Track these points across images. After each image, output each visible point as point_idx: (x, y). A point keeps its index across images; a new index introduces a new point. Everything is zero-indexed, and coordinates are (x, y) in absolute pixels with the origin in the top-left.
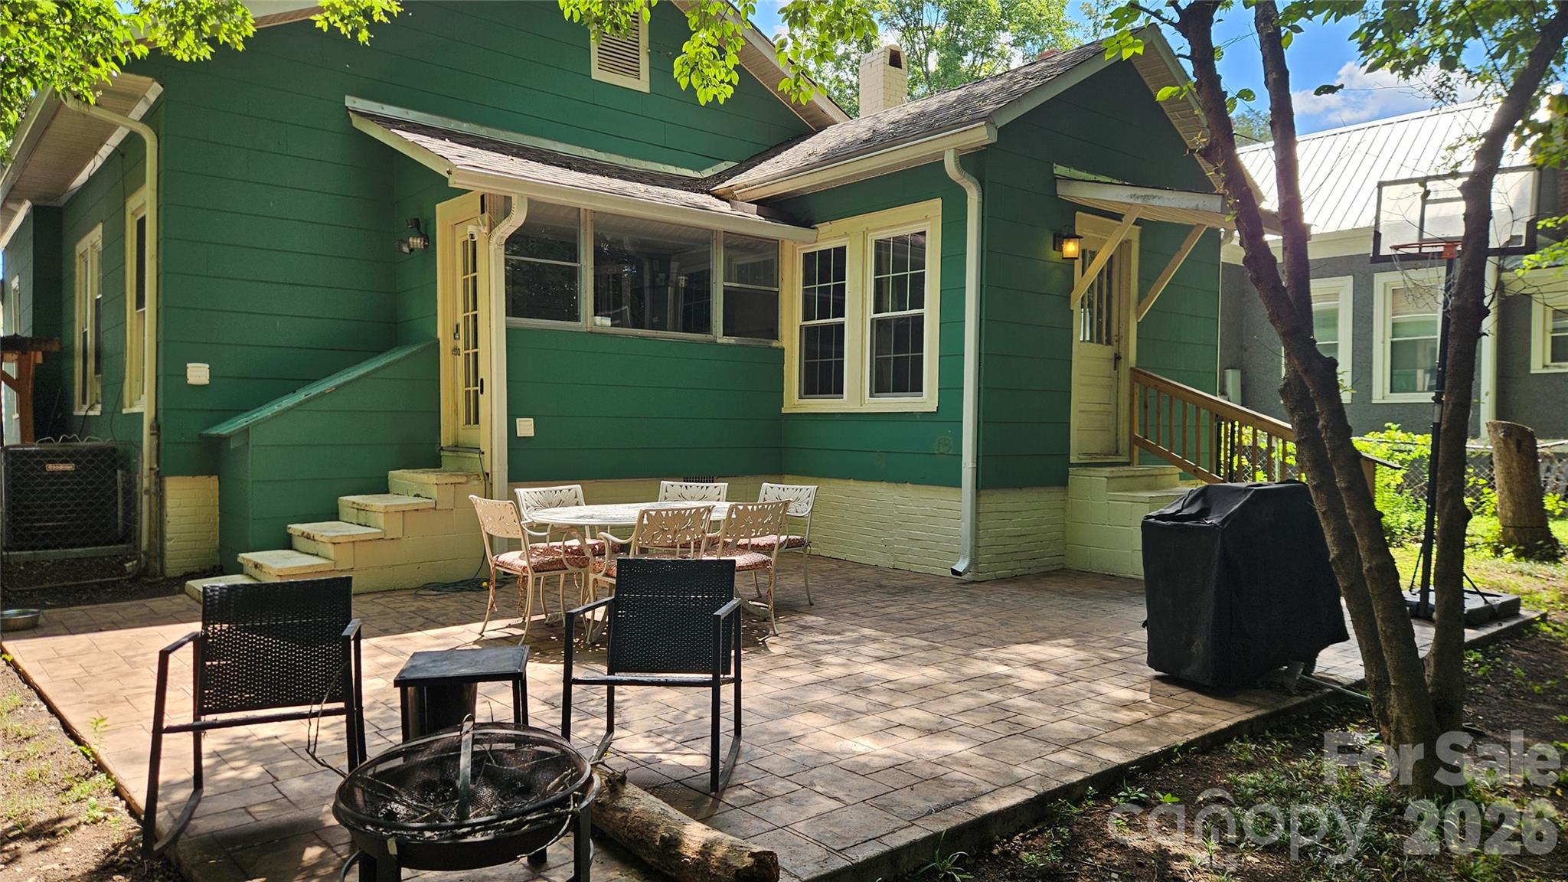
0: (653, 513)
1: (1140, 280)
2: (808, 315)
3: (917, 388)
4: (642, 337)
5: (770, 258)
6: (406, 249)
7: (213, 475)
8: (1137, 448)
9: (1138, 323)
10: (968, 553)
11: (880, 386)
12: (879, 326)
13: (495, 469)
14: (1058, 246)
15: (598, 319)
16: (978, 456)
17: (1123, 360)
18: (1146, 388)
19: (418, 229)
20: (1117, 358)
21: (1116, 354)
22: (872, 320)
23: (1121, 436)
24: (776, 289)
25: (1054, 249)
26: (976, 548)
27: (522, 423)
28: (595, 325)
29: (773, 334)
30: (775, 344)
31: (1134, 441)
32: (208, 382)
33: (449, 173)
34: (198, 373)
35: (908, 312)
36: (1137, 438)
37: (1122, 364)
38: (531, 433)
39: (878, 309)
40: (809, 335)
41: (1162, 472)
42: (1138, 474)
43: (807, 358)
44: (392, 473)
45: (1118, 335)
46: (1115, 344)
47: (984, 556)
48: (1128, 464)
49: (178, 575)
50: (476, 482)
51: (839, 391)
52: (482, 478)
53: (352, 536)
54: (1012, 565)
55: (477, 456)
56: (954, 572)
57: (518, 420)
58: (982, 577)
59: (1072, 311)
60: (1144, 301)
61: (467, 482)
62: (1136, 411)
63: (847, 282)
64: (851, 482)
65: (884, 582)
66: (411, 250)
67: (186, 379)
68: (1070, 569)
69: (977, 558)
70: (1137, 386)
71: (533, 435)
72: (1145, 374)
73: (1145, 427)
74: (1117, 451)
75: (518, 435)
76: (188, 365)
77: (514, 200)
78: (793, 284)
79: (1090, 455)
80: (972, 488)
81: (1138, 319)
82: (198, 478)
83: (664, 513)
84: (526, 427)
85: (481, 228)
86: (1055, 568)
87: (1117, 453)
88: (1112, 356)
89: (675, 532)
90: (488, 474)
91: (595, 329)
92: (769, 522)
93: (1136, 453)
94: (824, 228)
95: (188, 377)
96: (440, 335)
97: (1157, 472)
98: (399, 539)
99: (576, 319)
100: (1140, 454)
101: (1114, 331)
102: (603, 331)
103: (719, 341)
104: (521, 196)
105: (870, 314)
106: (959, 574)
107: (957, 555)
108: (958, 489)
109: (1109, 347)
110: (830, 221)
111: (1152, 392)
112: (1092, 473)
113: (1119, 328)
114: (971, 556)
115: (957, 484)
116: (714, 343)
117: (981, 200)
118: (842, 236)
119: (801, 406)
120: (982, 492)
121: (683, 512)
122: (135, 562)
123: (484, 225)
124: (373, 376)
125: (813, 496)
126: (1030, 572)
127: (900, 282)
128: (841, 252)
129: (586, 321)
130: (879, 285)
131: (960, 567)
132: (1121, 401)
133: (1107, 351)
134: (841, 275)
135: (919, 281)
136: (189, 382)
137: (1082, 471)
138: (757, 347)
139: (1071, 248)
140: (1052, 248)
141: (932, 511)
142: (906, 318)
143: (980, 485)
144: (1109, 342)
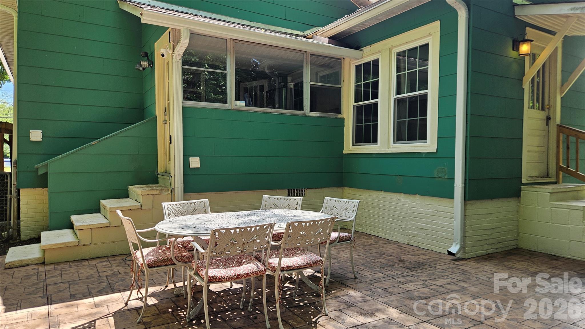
0: (224, 231)
1: (563, 71)
2: (357, 100)
3: (423, 137)
4: (264, 113)
5: (337, 70)
6: (141, 69)
7: (45, 188)
8: (561, 173)
9: (562, 98)
10: (459, 241)
11: (399, 138)
12: (399, 102)
13: (176, 186)
14: (516, 47)
15: (238, 102)
16: (465, 180)
17: (552, 120)
18: (568, 136)
19: (148, 58)
20: (548, 119)
21: (547, 116)
22: (395, 99)
23: (550, 166)
24: (340, 86)
25: (513, 50)
26: (464, 238)
27: (192, 160)
28: (236, 105)
29: (338, 110)
30: (339, 116)
31: (559, 169)
32: (41, 140)
33: (141, 15)
34: (36, 135)
35: (417, 93)
36: (562, 167)
37: (551, 122)
38: (198, 166)
39: (398, 93)
40: (358, 110)
41: (582, 189)
42: (568, 190)
43: (357, 123)
44: (130, 187)
45: (549, 105)
46: (547, 110)
47: (469, 242)
48: (555, 183)
49: (27, 239)
50: (166, 193)
51: (375, 141)
52: (170, 191)
53: (90, 225)
54: (486, 247)
55: (169, 178)
56: (450, 253)
57: (190, 158)
58: (467, 256)
59: (523, 89)
60: (565, 85)
61: (160, 194)
62: (561, 150)
63: (380, 79)
64: (382, 193)
65: (403, 257)
66: (144, 69)
67: (30, 138)
68: (522, 249)
69: (464, 243)
70: (561, 135)
71: (199, 167)
72: (568, 128)
73: (567, 160)
74: (548, 175)
75: (191, 167)
76: (31, 131)
77: (182, 31)
78: (349, 83)
79: (532, 177)
80: (462, 200)
81: (561, 95)
82: (37, 189)
83: (232, 231)
84: (195, 162)
85: (168, 50)
86: (511, 248)
87: (548, 176)
88: (545, 118)
89: (244, 244)
90: (173, 189)
91: (236, 108)
92: (319, 233)
93: (561, 176)
94: (367, 49)
95: (31, 137)
96: (157, 113)
97: (579, 189)
98: (120, 226)
99: (226, 102)
100: (563, 177)
101: (546, 102)
102: (241, 109)
103: (307, 115)
104: (186, 28)
105: (394, 96)
106: (453, 254)
107: (451, 242)
108: (451, 200)
109: (543, 112)
110: (370, 45)
111: (572, 139)
112: (538, 190)
113: (549, 100)
114: (461, 243)
115: (451, 196)
116: (304, 116)
117: (468, 16)
118: (376, 53)
119: (354, 150)
120: (468, 202)
121: (249, 229)
122: (6, 233)
123: (170, 49)
124: (119, 135)
125: (356, 207)
126: (497, 251)
127: (412, 76)
128: (376, 63)
129: (231, 103)
130: (399, 78)
131: (454, 249)
132: (551, 145)
133: (542, 115)
134: (376, 74)
135: (424, 74)
136: (31, 139)
137: (530, 188)
138: (329, 118)
139: (525, 48)
140: (511, 49)
141: (433, 212)
142: (416, 97)
143: (467, 198)
144: (543, 109)
